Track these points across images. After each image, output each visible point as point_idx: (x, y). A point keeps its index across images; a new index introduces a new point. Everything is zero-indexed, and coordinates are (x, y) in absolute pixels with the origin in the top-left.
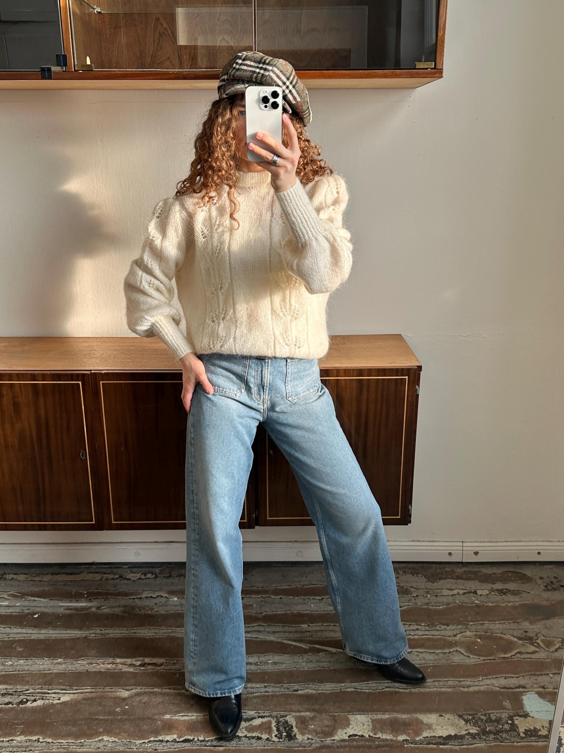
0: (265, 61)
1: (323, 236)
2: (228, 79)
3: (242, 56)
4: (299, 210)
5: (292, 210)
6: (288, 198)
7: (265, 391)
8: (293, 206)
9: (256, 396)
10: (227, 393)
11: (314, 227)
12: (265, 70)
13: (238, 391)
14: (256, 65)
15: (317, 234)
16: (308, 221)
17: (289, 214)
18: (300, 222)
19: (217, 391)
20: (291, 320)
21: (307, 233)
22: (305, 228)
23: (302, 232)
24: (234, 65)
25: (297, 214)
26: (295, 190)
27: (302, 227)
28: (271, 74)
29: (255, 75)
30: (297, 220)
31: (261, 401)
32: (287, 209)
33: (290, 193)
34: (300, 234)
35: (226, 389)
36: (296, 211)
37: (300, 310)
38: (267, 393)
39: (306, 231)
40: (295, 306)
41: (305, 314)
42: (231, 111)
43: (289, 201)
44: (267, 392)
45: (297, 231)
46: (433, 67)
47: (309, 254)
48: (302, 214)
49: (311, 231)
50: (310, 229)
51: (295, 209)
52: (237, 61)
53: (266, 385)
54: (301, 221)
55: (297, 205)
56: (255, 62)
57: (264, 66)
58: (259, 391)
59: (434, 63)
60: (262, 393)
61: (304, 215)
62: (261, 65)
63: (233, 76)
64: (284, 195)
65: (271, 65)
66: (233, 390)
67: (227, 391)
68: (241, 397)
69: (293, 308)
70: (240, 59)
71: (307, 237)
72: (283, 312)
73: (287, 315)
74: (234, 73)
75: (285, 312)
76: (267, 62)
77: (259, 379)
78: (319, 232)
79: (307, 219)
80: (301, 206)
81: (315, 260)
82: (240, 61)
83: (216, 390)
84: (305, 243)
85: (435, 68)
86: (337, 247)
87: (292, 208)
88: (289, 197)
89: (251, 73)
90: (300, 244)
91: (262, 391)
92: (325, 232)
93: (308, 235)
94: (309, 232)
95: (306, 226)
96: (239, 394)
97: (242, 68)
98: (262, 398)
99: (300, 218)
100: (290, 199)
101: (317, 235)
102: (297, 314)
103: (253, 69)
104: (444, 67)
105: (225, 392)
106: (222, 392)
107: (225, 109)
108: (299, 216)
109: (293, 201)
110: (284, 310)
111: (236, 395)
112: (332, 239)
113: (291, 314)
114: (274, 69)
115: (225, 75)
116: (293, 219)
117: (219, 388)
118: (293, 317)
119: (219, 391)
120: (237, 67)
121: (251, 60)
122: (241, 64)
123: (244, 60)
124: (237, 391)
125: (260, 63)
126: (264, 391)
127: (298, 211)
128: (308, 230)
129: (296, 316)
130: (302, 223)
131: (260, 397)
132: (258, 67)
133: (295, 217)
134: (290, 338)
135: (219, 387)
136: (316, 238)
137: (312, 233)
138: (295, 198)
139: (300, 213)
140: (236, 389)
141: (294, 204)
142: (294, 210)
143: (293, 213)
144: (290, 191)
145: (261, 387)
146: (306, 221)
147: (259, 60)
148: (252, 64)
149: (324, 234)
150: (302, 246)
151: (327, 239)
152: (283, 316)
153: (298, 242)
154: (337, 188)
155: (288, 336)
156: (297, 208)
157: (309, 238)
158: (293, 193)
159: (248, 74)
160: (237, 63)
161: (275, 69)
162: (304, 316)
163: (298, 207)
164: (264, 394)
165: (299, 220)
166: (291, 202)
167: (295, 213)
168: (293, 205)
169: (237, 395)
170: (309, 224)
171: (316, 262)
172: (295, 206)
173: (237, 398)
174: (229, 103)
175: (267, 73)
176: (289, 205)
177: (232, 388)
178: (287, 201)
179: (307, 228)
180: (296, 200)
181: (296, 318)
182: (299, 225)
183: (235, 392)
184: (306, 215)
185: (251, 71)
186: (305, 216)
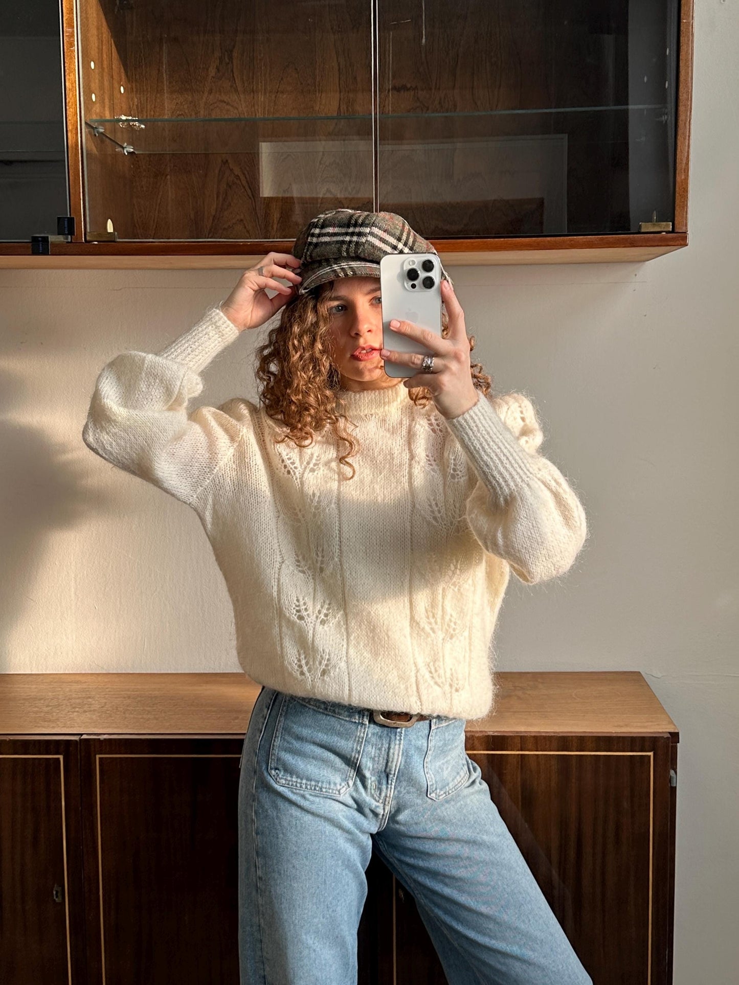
0: (356, 221)
6: (473, 424)
7: (390, 782)
9: (373, 792)
10: (324, 790)
13: (343, 785)
14: (343, 230)
15: (528, 477)
16: (511, 458)
17: (477, 451)
19: (306, 788)
20: (443, 640)
24: (309, 240)
25: (491, 448)
26: (480, 408)
28: (370, 238)
29: (345, 246)
30: (491, 458)
31: (381, 801)
32: (472, 443)
34: (501, 481)
35: (323, 782)
36: (489, 445)
38: (393, 787)
40: (451, 615)
43: (475, 429)
44: (393, 784)
45: (494, 478)
48: (499, 448)
49: (518, 473)
51: (486, 440)
52: (312, 231)
53: (393, 772)
56: (340, 226)
57: (357, 230)
58: (380, 783)
60: (384, 787)
61: (503, 448)
62: (351, 230)
64: (466, 421)
65: (367, 225)
66: (335, 784)
67: (324, 786)
68: (347, 794)
69: (448, 618)
70: (316, 227)
72: (430, 623)
73: (437, 631)
75: (433, 624)
77: (382, 762)
78: (531, 473)
79: (508, 455)
82: (317, 231)
83: (304, 786)
84: (511, 495)
88: (475, 422)
89: (338, 246)
90: (502, 499)
91: (384, 782)
92: (540, 473)
93: (515, 481)
94: (516, 477)
95: (508, 466)
96: (344, 789)
97: (323, 240)
98: (383, 794)
99: (496, 455)
100: (476, 426)
101: (528, 479)
102: (454, 630)
103: (341, 238)
105: (320, 787)
106: (315, 789)
108: (494, 451)
110: (432, 621)
111: (339, 791)
113: (444, 628)
114: (373, 231)
116: (486, 458)
117: (309, 783)
118: (446, 634)
119: (309, 787)
120: (315, 240)
121: (334, 225)
122: (319, 235)
123: (322, 228)
124: (340, 785)
125: (348, 226)
126: (387, 783)
128: (514, 473)
129: (452, 632)
131: (380, 794)
132: (347, 234)
133: (488, 455)
134: (442, 672)
135: (309, 779)
136: (528, 485)
137: (521, 477)
139: (495, 447)
140: (338, 780)
141: (484, 432)
144: (475, 413)
145: (384, 775)
146: (507, 459)
147: (347, 222)
148: (337, 230)
149: (539, 476)
150: (506, 501)
151: (544, 483)
153: (496, 496)
155: (438, 668)
156: (489, 440)
157: (516, 486)
158: (480, 414)
159: (335, 248)
160: (313, 235)
161: (375, 230)
162: (466, 634)
164: (387, 788)
166: (479, 431)
167: (486, 447)
169: (342, 791)
170: (513, 461)
172: (486, 436)
173: (340, 797)
175: (363, 240)
176: (475, 436)
177: (332, 778)
178: (471, 430)
179: (511, 469)
182: (496, 467)
183: (339, 787)
184: (506, 448)
185: (337, 242)
186: (505, 451)
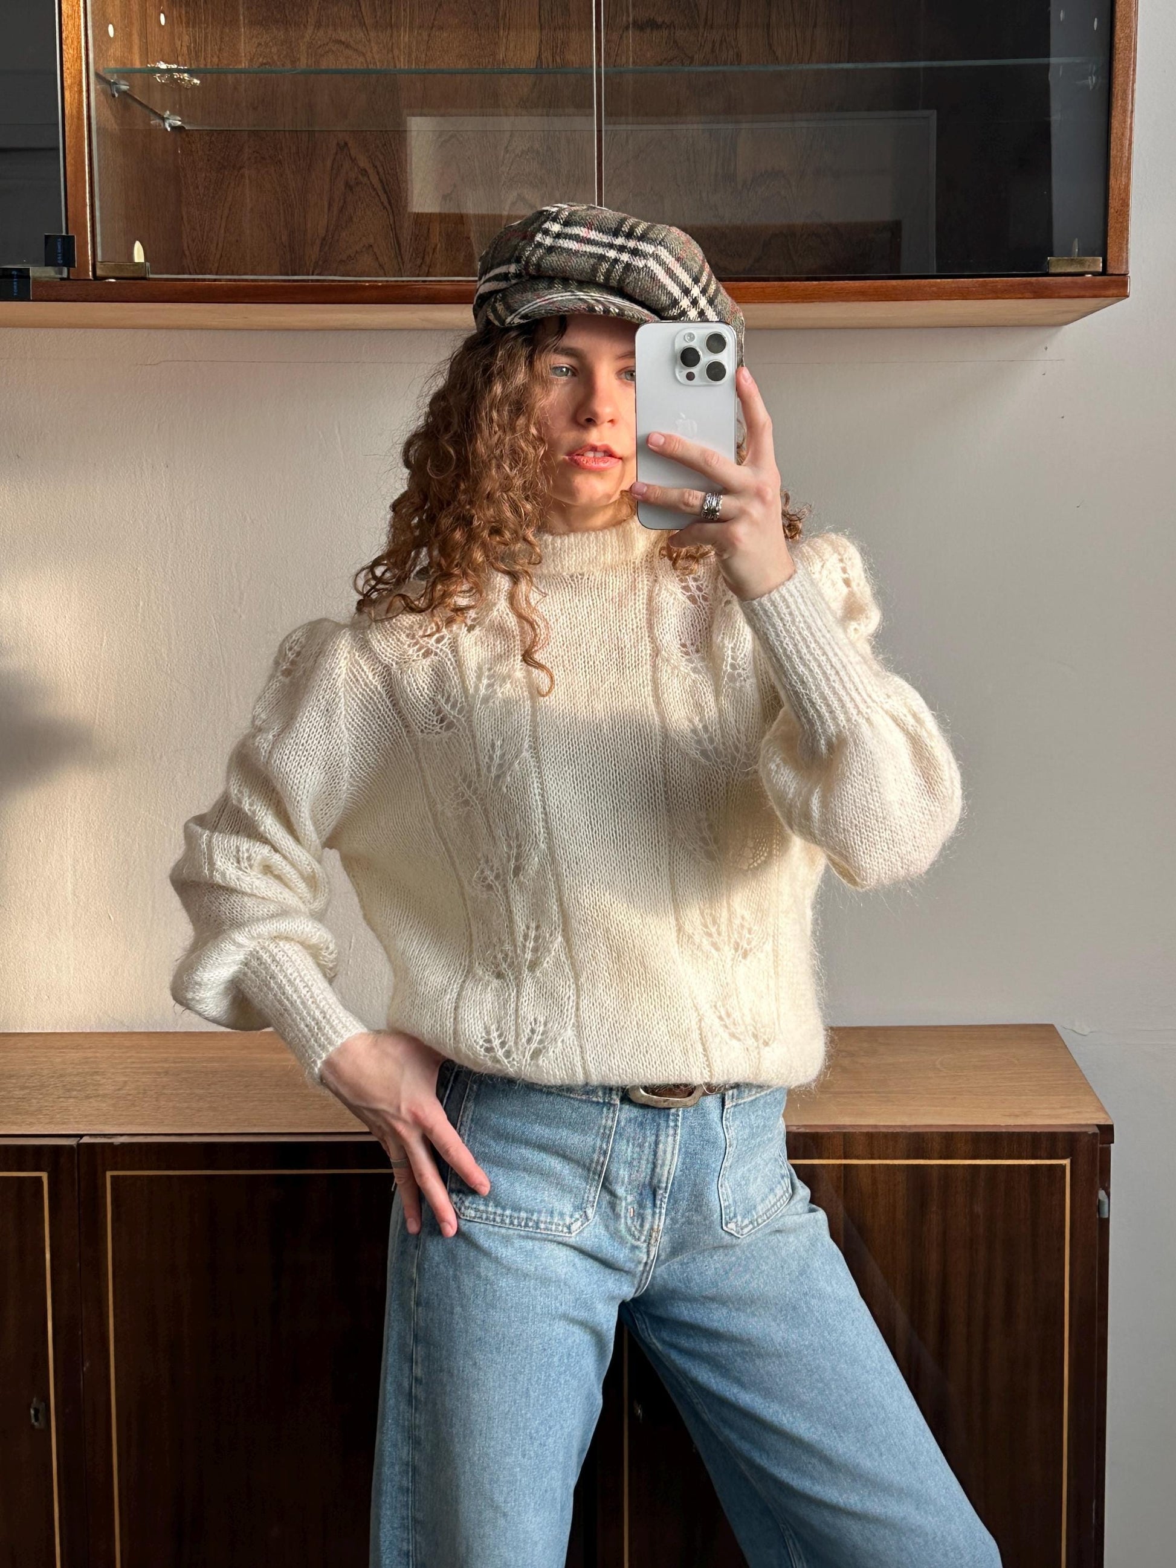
0: (632, 230)
1: (887, 712)
2: (517, 276)
3: (558, 213)
4: (816, 641)
5: (795, 645)
6: (785, 611)
7: (658, 1203)
8: (800, 633)
9: (629, 1222)
10: (542, 1226)
11: (860, 687)
12: (635, 252)
13: (577, 1216)
14: (605, 239)
15: (868, 707)
16: (842, 673)
17: (787, 656)
18: (820, 676)
19: (512, 1223)
20: (733, 959)
21: (843, 706)
22: (835, 693)
23: (828, 706)
24: (539, 237)
25: (812, 654)
26: (798, 585)
27: (827, 691)
28: (652, 264)
29: (605, 266)
30: (811, 671)
31: (643, 1238)
32: (781, 642)
33: (787, 596)
34: (824, 710)
35: (540, 1212)
36: (808, 647)
37: (755, 928)
38: (664, 1211)
39: (840, 700)
40: (743, 918)
41: (771, 939)
42: (531, 363)
43: (788, 618)
44: (664, 1206)
45: (813, 704)
46: (1101, 270)
47: (856, 767)
48: (824, 653)
49: (852, 699)
50: (848, 694)
51: (804, 639)
52: (547, 225)
53: (664, 1185)
54: (824, 673)
55: (809, 628)
56: (600, 230)
57: (631, 244)
58: (641, 1205)
59: (1101, 259)
60: (649, 1211)
61: (831, 654)
62: (620, 241)
63: (538, 265)
64: (773, 604)
65: (652, 241)
66: (562, 1215)
67: (542, 1219)
68: (585, 1234)
69: (737, 921)
70: (555, 219)
71: (842, 717)
72: (710, 935)
73: (721, 946)
74: (541, 259)
75: (715, 935)
76: (639, 231)
77: (646, 1168)
78: (874, 701)
79: (839, 666)
80: (820, 631)
81: (873, 783)
82: (556, 228)
83: (508, 1221)
84: (839, 735)
85: (1104, 272)
86: (927, 741)
87: (798, 637)
88: (788, 607)
89: (592, 261)
90: (822, 742)
91: (649, 1204)
92: (890, 701)
93: (846, 713)
94: (849, 705)
95: (837, 685)
96: (579, 1223)
97: (566, 245)
98: (647, 1226)
99: (820, 666)
100: (791, 614)
101: (869, 711)
102: (749, 943)
103: (600, 251)
104: (1130, 269)
105: (537, 1223)
106: (526, 1225)
107: (511, 356)
108: (815, 659)
109: (799, 618)
110: (713, 930)
111: (569, 1228)
112: (910, 720)
113: (732, 941)
114: (659, 253)
115: (508, 262)
116: (801, 669)
117: (516, 1215)
118: (736, 950)
119: (516, 1222)
120: (548, 241)
121: (590, 226)
122: (558, 236)
123: (566, 224)
124: (571, 1216)
125: (616, 233)
126: (654, 1205)
127: (813, 645)
128: (846, 699)
129: (745, 946)
130: (828, 679)
131: (642, 1226)
132: (611, 246)
133: (805, 665)
134: (736, 1015)
135: (517, 1208)
136: (868, 720)
137: (856, 706)
138: (802, 607)
139: (818, 652)
140: (568, 1208)
141: (802, 625)
142: (801, 644)
143: (798, 651)
144: (789, 591)
145: (647, 1192)
146: (837, 673)
147: (614, 226)
148: (593, 235)
149: (886, 707)
150: (830, 745)
151: (895, 719)
152: (713, 951)
153: (813, 737)
154: (844, 570)
155: (730, 1010)
156: (810, 639)
157: (849, 720)
158: (797, 594)
159: (586, 264)
160: (546, 232)
161: (663, 253)
162: (768, 947)
163: (812, 634)
164: (654, 1213)
165: (816, 670)
166: (793, 622)
167: (804, 651)
168: (797, 628)
169: (573, 1228)
170: (846, 679)
171: (874, 788)
172: (806, 633)
173: (573, 1239)
174: (525, 340)
175: (640, 263)
176: (787, 631)
177: (558, 1206)
178: (781, 619)
179: (842, 692)
180: (806, 614)
181: (745, 955)
182: (818, 686)
183: (568, 1221)
184: (836, 655)
185: (592, 255)
186: (834, 660)
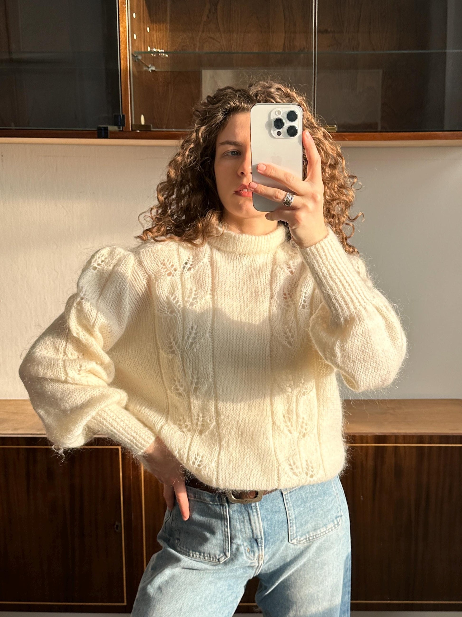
1: (373, 305)
4: (338, 269)
8: (330, 265)
9: (248, 554)
13: (222, 555)
15: (365, 302)
16: (352, 285)
18: (341, 287)
20: (298, 438)
21: (352, 301)
23: (345, 301)
26: (330, 241)
27: (345, 294)
30: (336, 284)
31: (256, 559)
34: (343, 303)
36: (334, 272)
37: (309, 423)
38: (263, 547)
39: (351, 298)
40: (303, 418)
41: (316, 428)
43: (324, 257)
44: (263, 545)
45: (337, 301)
47: (359, 332)
48: (343, 275)
49: (357, 298)
50: (355, 295)
51: (332, 268)
54: (343, 285)
55: (335, 262)
58: (251, 546)
60: (256, 549)
61: (346, 276)
64: (317, 250)
69: (301, 420)
71: (352, 307)
72: (287, 426)
73: (293, 431)
75: (290, 427)
78: (367, 299)
79: (350, 282)
80: (340, 264)
84: (350, 316)
87: (329, 267)
88: (324, 252)
90: (342, 319)
91: (255, 545)
92: (374, 299)
93: (354, 305)
94: (355, 301)
95: (349, 291)
99: (341, 281)
100: (326, 255)
101: (365, 304)
102: (306, 429)
108: (338, 278)
109: (329, 258)
110: (289, 424)
112: (384, 309)
113: (298, 429)
116: (331, 283)
118: (300, 433)
126: (258, 545)
128: (354, 298)
129: (304, 431)
130: (345, 288)
131: (254, 555)
133: (333, 281)
134: (298, 464)
136: (365, 309)
137: (359, 302)
138: (331, 252)
139: (339, 274)
141: (331, 261)
142: (331, 271)
144: (324, 243)
145: (253, 540)
146: (349, 285)
149: (373, 302)
150: (346, 321)
151: (378, 309)
152: (288, 433)
153: (338, 317)
155: (296, 461)
156: (335, 268)
157: (355, 309)
158: (328, 245)
162: (315, 432)
164: (259, 549)
165: (339, 283)
166: (327, 259)
167: (333, 274)
168: (329, 262)
169: (221, 560)
170: (354, 288)
172: (333, 265)
178: (321, 258)
179: (352, 294)
181: (304, 436)
182: (340, 292)
